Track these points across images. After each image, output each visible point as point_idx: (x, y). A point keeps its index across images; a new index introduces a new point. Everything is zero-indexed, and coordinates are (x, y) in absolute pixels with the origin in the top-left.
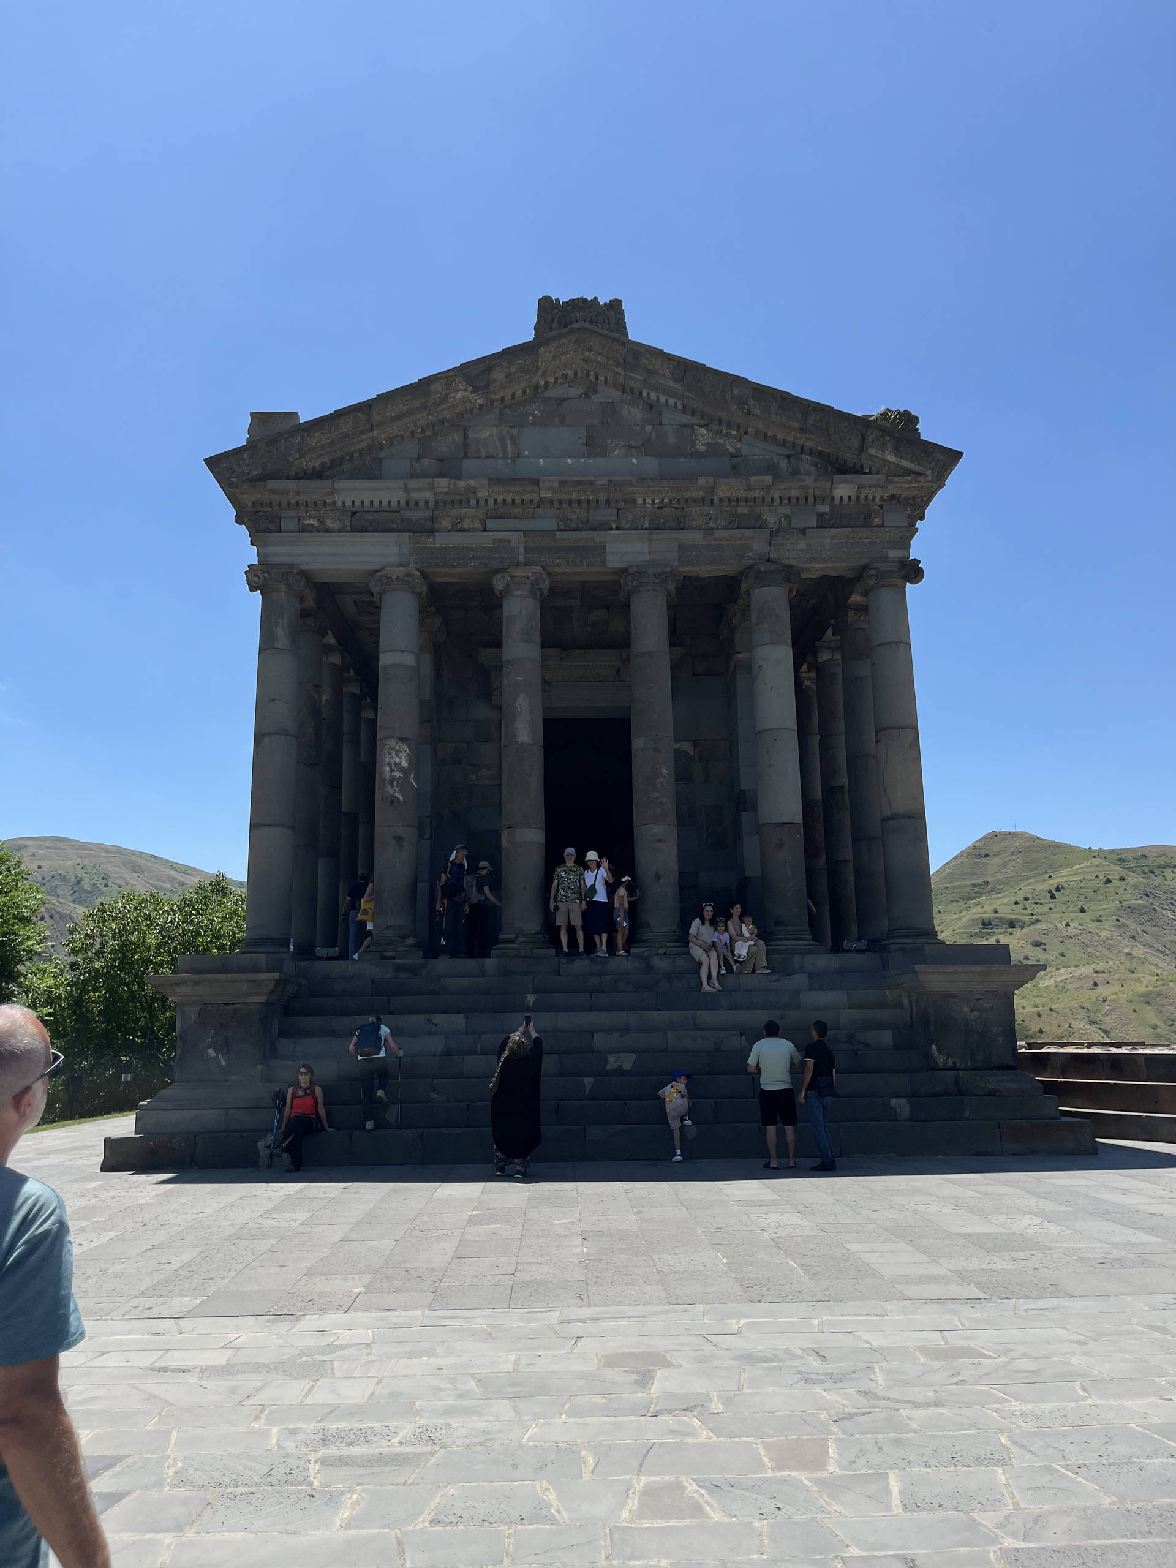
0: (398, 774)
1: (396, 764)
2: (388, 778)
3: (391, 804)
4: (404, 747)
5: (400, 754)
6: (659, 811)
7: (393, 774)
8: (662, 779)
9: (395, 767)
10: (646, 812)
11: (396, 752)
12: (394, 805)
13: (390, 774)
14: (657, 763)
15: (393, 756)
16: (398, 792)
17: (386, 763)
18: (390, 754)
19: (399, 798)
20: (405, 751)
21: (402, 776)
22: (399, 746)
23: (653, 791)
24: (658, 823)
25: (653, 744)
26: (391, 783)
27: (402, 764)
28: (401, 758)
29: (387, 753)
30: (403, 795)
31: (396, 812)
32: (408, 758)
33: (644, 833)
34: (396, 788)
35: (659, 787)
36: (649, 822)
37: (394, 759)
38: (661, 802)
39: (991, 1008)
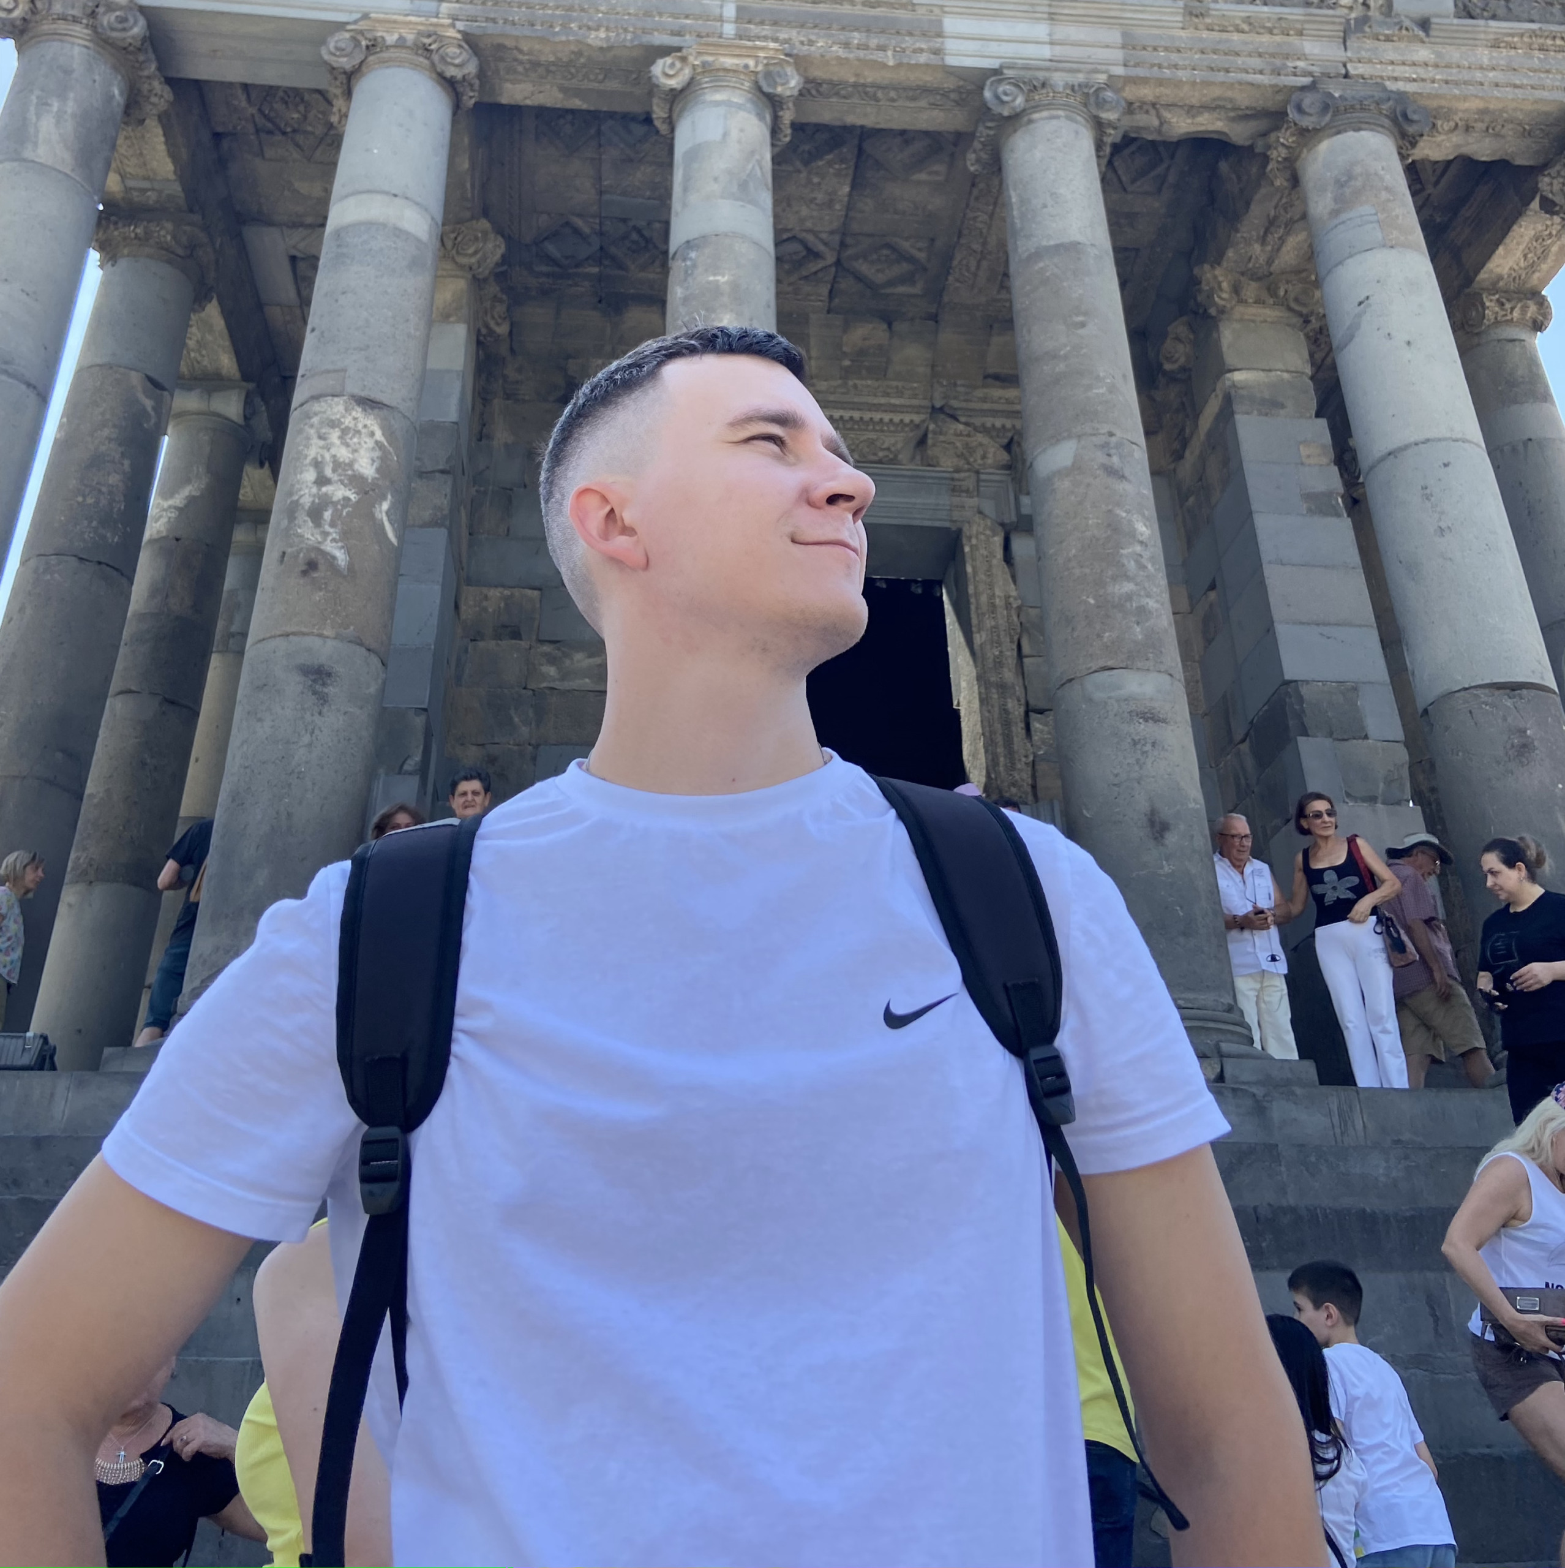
0: (339, 492)
1: (337, 465)
2: (307, 501)
3: (304, 573)
4: (369, 422)
5: (355, 440)
6: (1138, 632)
7: (324, 489)
8: (1138, 548)
9: (334, 471)
10: (1099, 636)
11: (345, 432)
12: (315, 575)
13: (314, 490)
14: (1118, 504)
15: (332, 444)
16: (334, 540)
17: (308, 461)
18: (321, 437)
19: (334, 558)
20: (372, 434)
21: (353, 497)
22: (355, 419)
23: (1114, 579)
24: (1140, 665)
25: (1101, 457)
26: (315, 513)
27: (356, 466)
28: (355, 451)
29: (315, 436)
30: (349, 553)
31: (318, 596)
32: (377, 454)
33: (1098, 695)
34: (327, 528)
35: (1132, 565)
36: (1110, 663)
37: (333, 451)
38: (1142, 608)
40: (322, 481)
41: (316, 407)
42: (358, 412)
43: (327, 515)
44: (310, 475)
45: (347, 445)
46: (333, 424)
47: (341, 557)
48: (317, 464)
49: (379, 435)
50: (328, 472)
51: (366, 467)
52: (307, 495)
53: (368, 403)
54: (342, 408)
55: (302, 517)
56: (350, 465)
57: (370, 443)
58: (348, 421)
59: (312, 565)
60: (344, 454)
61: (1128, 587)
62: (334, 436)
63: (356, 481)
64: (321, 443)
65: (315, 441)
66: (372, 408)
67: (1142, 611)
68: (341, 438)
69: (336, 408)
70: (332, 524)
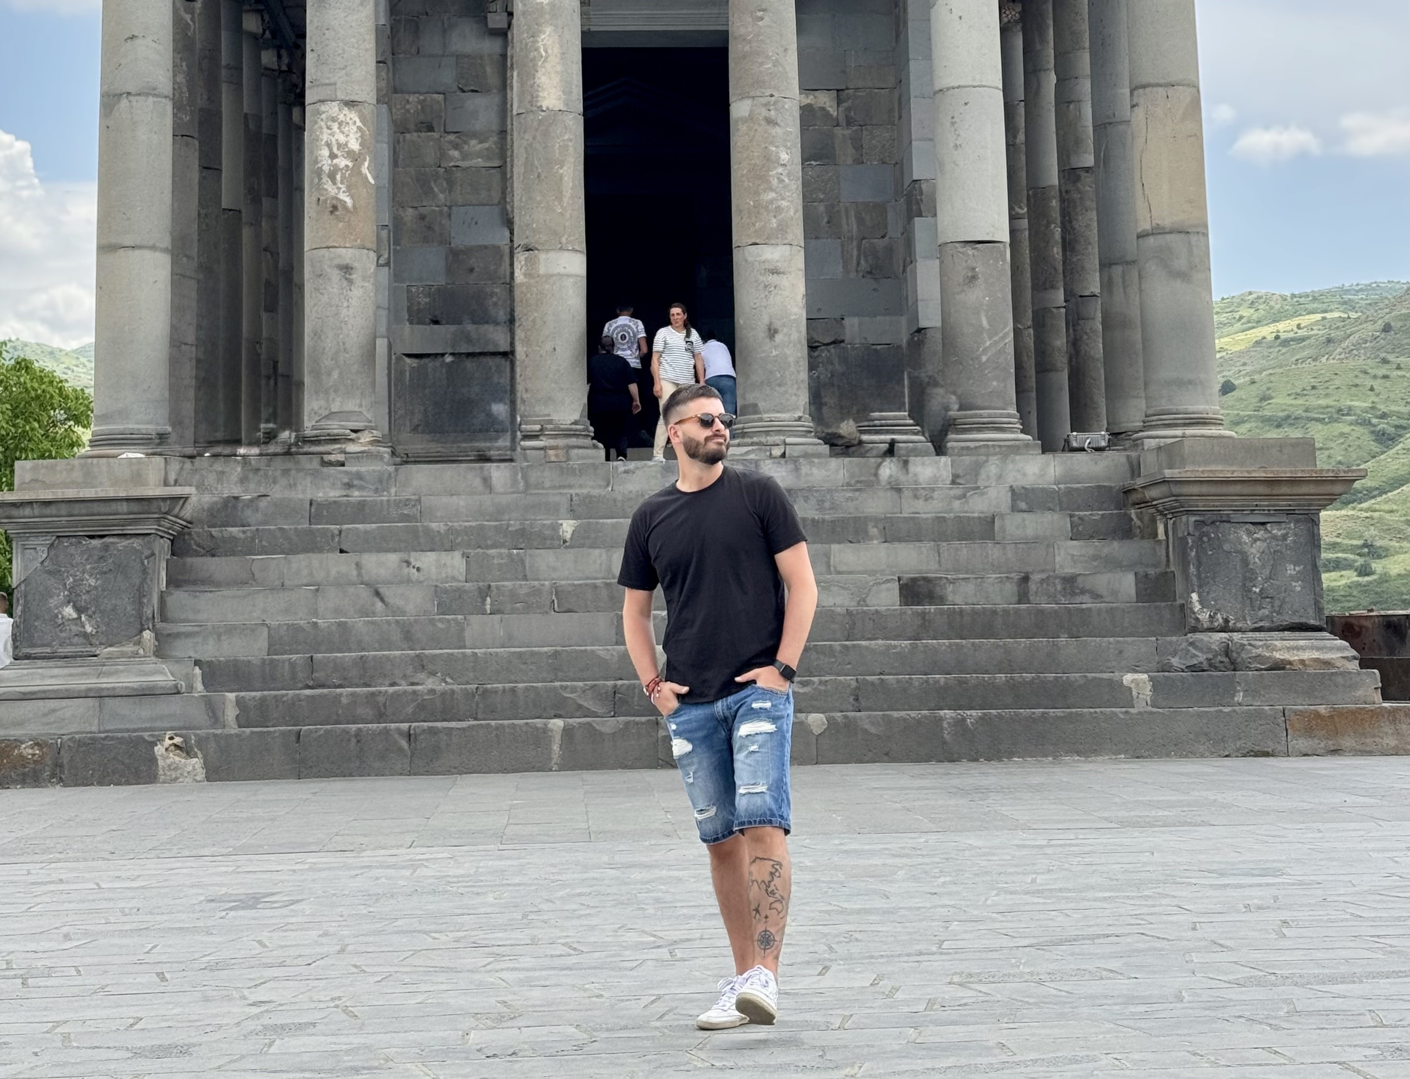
0: (343, 162)
1: (339, 146)
2: (326, 168)
3: (332, 212)
4: (352, 116)
5: (347, 129)
6: (774, 223)
7: (335, 161)
8: (780, 170)
9: (338, 149)
10: (754, 225)
11: (340, 124)
12: (337, 213)
13: (330, 162)
14: (772, 143)
15: (334, 132)
16: (344, 192)
17: (323, 142)
18: (329, 128)
19: (345, 202)
20: (355, 122)
21: (350, 164)
22: (345, 115)
23: (765, 190)
24: (773, 242)
25: (764, 112)
26: (332, 176)
27: (349, 145)
28: (347, 136)
29: (324, 127)
30: (352, 197)
31: (341, 225)
32: (359, 134)
33: (750, 259)
34: (339, 185)
35: (775, 182)
36: (758, 241)
37: (336, 137)
38: (778, 208)
39: (1285, 537)
40: (333, 156)
41: (323, 108)
42: (346, 110)
43: (338, 177)
44: (325, 152)
45: (343, 133)
46: (334, 120)
47: (349, 201)
48: (329, 145)
49: (359, 123)
50: (335, 150)
51: (355, 146)
52: (326, 164)
53: (350, 104)
54: (337, 109)
55: (325, 179)
56: (346, 145)
57: (355, 129)
58: (341, 117)
59: (335, 208)
60: (342, 139)
61: (772, 195)
62: (335, 126)
63: (350, 154)
64: (329, 131)
65: (325, 130)
66: (353, 106)
67: (779, 209)
68: (339, 128)
69: (333, 109)
70: (342, 183)
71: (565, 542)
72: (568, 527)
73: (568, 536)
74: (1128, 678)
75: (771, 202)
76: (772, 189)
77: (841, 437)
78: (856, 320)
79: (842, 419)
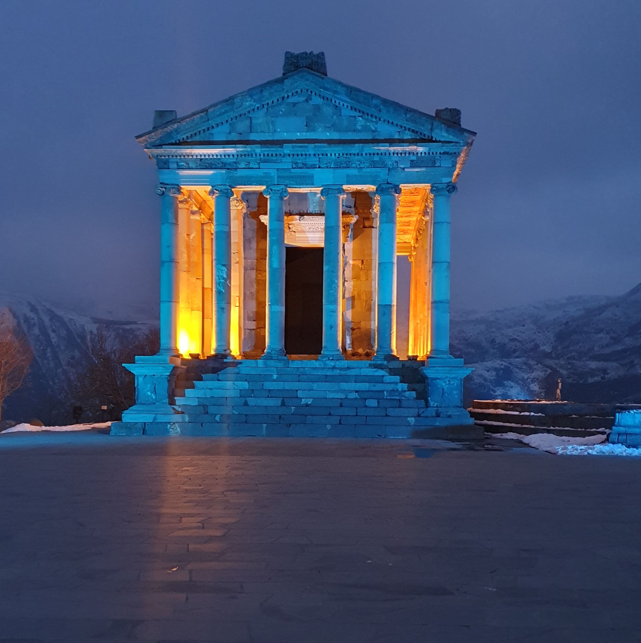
0: (222, 281)
1: (221, 276)
2: (218, 282)
3: (219, 294)
5: (223, 272)
6: (333, 299)
8: (335, 285)
10: (328, 299)
14: (333, 277)
16: (222, 288)
21: (224, 281)
23: (331, 290)
24: (332, 304)
25: (331, 269)
26: (219, 284)
29: (217, 271)
31: (221, 297)
33: (326, 308)
35: (334, 287)
36: (329, 304)
37: (220, 274)
38: (334, 295)
39: (454, 384)
40: (219, 279)
41: (217, 266)
42: (223, 267)
43: (221, 284)
47: (223, 291)
48: (218, 276)
49: (226, 270)
50: (220, 278)
51: (225, 276)
54: (220, 267)
55: (217, 285)
56: (223, 276)
57: (225, 272)
58: (221, 269)
59: (220, 292)
60: (222, 274)
62: (220, 271)
63: (224, 278)
66: (225, 266)
70: (222, 286)
71: (274, 380)
72: (275, 377)
73: (275, 378)
74: (409, 419)
75: (332, 293)
76: (333, 290)
77: (359, 353)
78: (364, 322)
79: (359, 348)
